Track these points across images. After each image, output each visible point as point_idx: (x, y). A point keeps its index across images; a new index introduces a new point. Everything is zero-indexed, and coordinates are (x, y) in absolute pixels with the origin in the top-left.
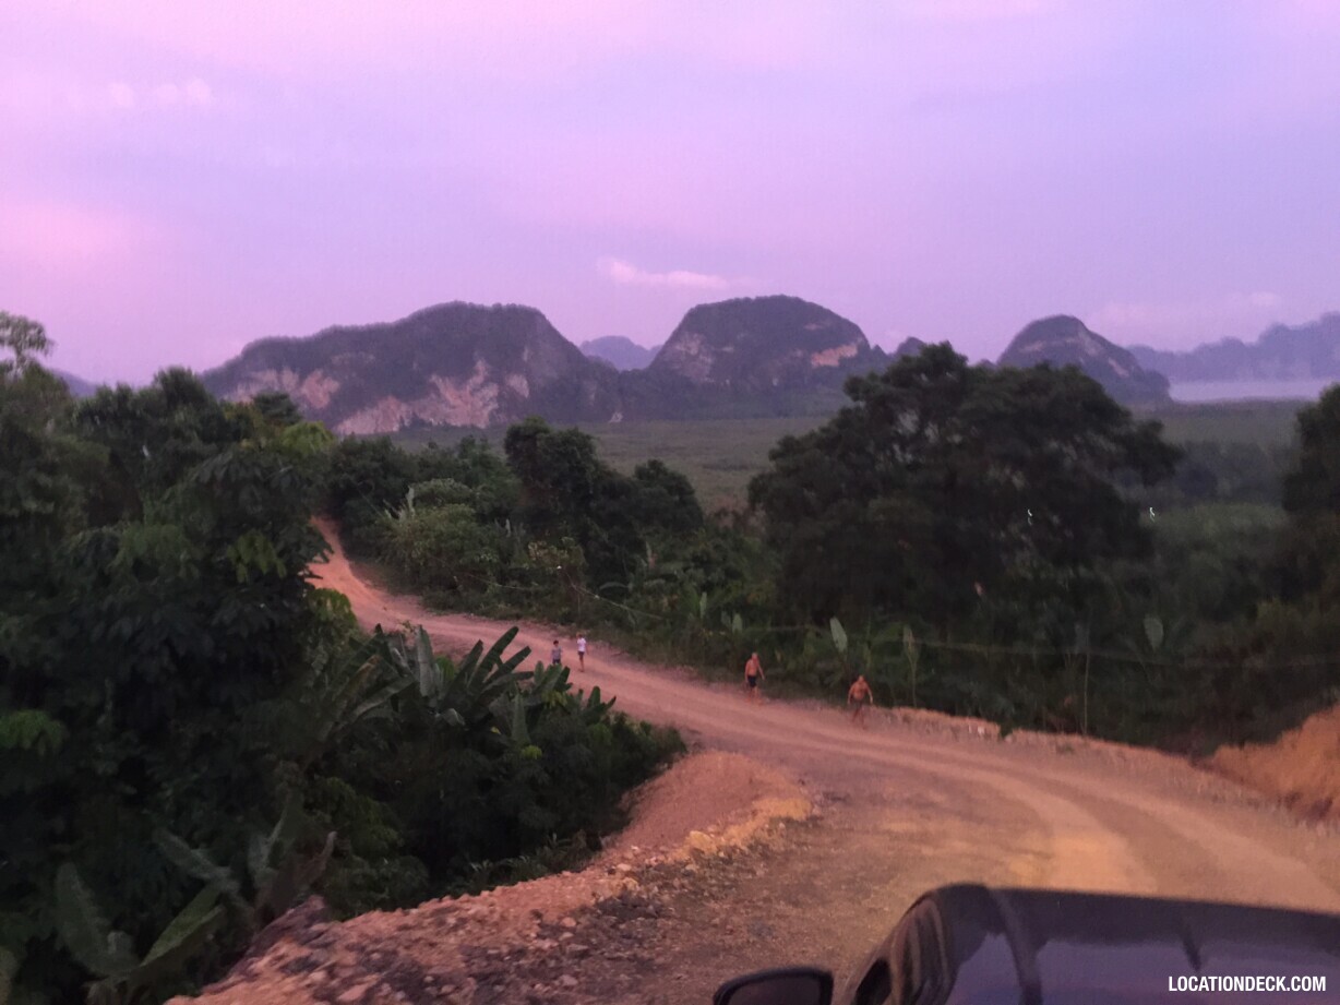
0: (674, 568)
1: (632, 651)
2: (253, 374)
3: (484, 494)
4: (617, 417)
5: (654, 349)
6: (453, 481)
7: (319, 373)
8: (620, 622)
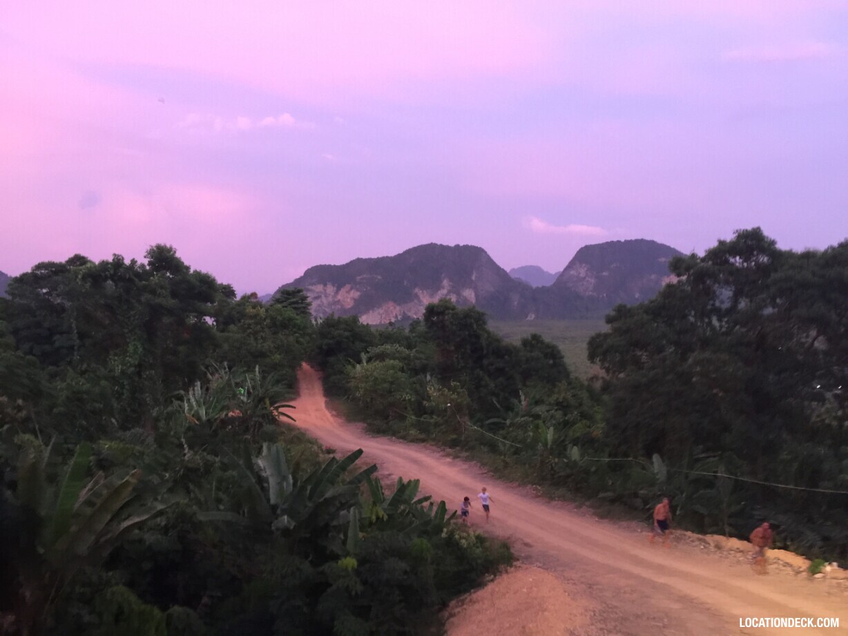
0: (540, 410)
1: (496, 470)
2: (310, 287)
3: (417, 355)
4: (531, 317)
5: (556, 273)
6: (397, 346)
7: (348, 287)
8: (493, 448)
